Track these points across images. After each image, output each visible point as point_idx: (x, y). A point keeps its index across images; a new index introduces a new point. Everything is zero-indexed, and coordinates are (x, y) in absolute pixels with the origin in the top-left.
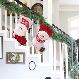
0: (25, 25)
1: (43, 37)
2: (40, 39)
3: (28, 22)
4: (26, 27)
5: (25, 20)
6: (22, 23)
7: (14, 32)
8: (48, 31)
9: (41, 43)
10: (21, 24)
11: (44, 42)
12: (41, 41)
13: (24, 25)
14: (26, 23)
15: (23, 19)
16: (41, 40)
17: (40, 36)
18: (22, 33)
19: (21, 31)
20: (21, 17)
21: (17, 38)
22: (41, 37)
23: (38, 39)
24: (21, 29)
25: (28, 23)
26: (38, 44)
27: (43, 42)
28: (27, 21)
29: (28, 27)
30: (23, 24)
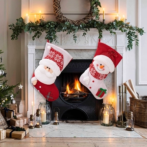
0: (56, 61)
1: (102, 67)
2: (97, 72)
3: (62, 56)
4: (58, 66)
5: (55, 51)
6: (50, 57)
7: (34, 76)
8: (114, 56)
9: (99, 79)
10: (48, 60)
11: (105, 78)
12: (100, 76)
13: (54, 61)
14: (58, 58)
15: (52, 50)
16: (98, 74)
17: (97, 65)
18: (50, 78)
19: (49, 74)
20: (48, 45)
21: (40, 87)
22: (99, 67)
23: (93, 72)
24: (48, 69)
25: (63, 58)
26: (93, 81)
27: (102, 77)
28: (60, 54)
29: (62, 65)
30: (53, 59)
